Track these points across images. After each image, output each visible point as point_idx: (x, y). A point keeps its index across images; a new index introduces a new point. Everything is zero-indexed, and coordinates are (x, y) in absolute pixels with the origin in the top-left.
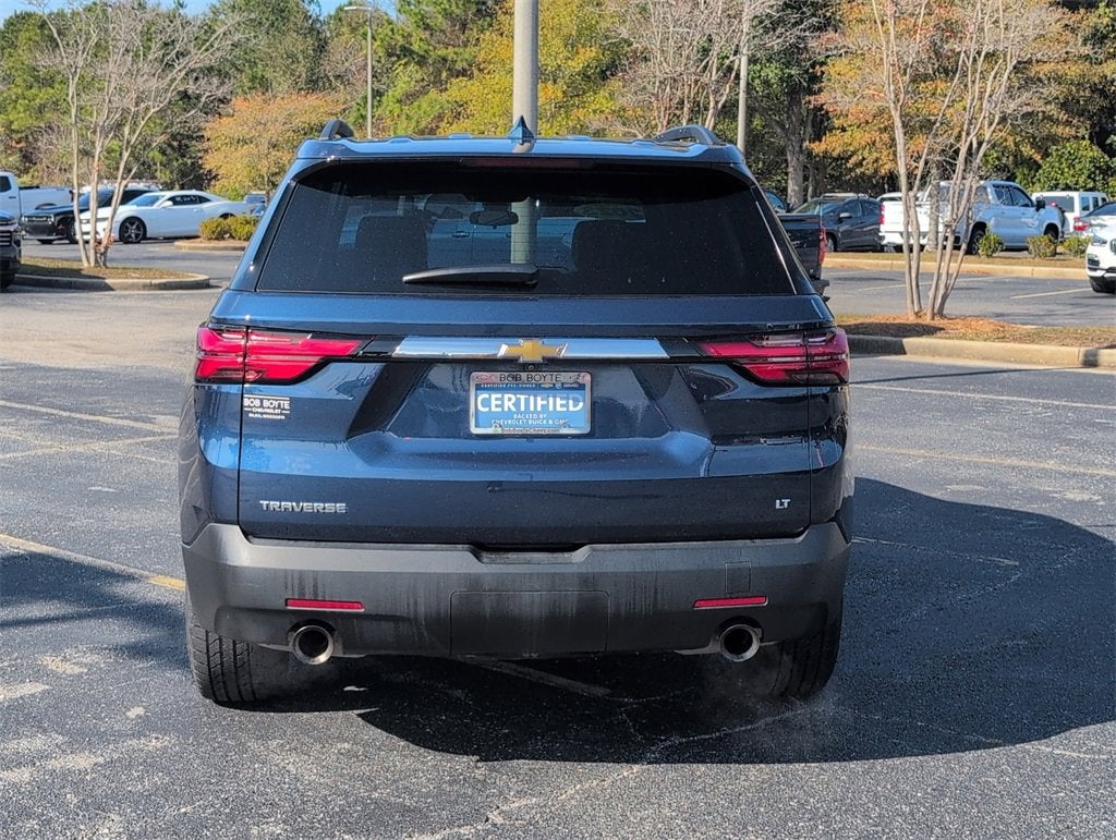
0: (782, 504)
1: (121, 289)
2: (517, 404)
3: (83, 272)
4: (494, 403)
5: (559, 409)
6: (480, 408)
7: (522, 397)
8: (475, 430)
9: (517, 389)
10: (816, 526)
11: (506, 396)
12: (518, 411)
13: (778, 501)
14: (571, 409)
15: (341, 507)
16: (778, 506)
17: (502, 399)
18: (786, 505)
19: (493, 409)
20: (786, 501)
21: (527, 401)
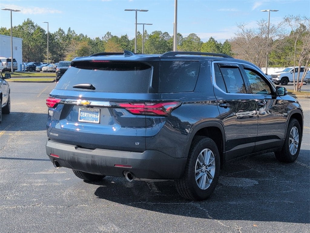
0: (137, 144)
1: (299, 98)
2: (87, 115)
3: (292, 93)
4: (83, 115)
5: (94, 117)
6: (81, 116)
7: (88, 114)
8: (79, 120)
9: (87, 112)
10: (148, 150)
11: (85, 113)
12: (87, 117)
13: (136, 143)
14: (96, 117)
15: (57, 135)
16: (136, 144)
17: (84, 114)
18: (138, 144)
19: (83, 116)
20: (138, 143)
21: (89, 114)
